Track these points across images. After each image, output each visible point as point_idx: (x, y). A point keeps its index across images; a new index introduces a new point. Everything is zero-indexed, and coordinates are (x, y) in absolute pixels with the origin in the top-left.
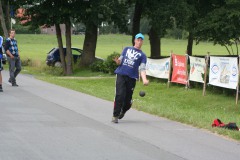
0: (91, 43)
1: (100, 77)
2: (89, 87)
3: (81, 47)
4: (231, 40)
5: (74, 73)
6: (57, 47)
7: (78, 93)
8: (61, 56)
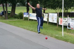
0: (14, 9)
1: (16, 20)
2: (12, 23)
3: (11, 11)
4: (57, 8)
5: (8, 18)
6: (3, 11)
7: (9, 25)
8: (4, 14)
